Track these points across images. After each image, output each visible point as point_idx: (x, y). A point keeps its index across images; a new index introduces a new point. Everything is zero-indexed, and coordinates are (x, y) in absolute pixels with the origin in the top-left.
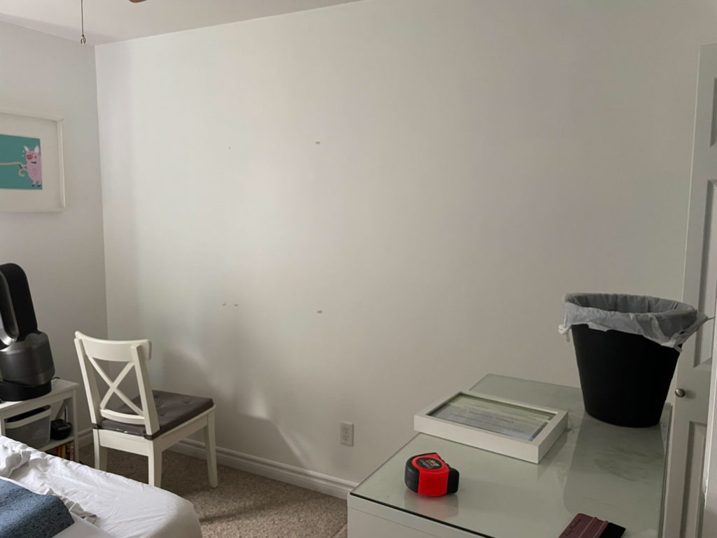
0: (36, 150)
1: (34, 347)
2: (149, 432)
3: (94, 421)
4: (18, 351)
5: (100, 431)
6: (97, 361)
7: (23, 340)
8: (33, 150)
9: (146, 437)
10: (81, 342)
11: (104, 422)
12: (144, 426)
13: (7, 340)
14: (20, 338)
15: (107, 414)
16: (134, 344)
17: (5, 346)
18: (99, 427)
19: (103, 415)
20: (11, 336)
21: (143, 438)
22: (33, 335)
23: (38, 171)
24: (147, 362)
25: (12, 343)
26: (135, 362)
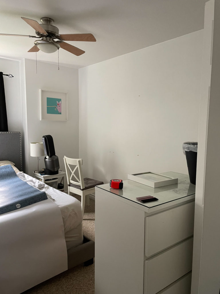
0: (60, 102)
1: (54, 160)
2: (82, 188)
3: (68, 184)
4: (50, 160)
5: (70, 187)
6: (69, 164)
7: (51, 157)
8: (59, 102)
9: (81, 189)
10: (65, 159)
11: (71, 184)
12: (80, 186)
13: (47, 157)
14: (50, 157)
15: (72, 182)
16: (78, 160)
17: (47, 159)
18: (70, 186)
19: (71, 182)
20: (48, 156)
21: (80, 190)
22: (54, 156)
23: (60, 109)
24: (81, 166)
25: (48, 158)
26: (78, 166)
